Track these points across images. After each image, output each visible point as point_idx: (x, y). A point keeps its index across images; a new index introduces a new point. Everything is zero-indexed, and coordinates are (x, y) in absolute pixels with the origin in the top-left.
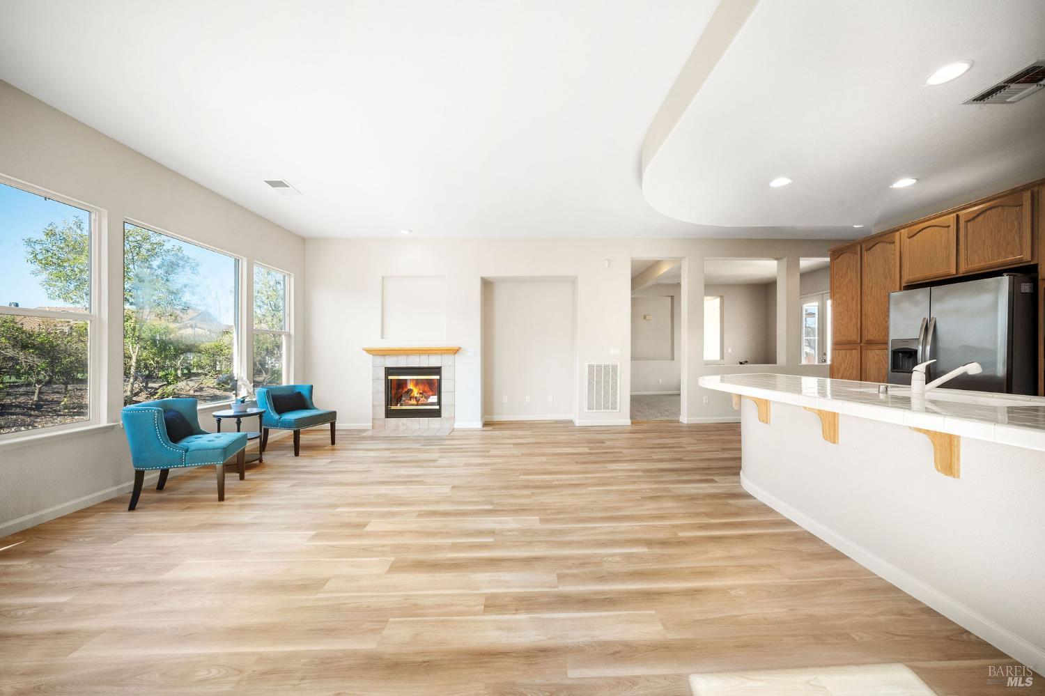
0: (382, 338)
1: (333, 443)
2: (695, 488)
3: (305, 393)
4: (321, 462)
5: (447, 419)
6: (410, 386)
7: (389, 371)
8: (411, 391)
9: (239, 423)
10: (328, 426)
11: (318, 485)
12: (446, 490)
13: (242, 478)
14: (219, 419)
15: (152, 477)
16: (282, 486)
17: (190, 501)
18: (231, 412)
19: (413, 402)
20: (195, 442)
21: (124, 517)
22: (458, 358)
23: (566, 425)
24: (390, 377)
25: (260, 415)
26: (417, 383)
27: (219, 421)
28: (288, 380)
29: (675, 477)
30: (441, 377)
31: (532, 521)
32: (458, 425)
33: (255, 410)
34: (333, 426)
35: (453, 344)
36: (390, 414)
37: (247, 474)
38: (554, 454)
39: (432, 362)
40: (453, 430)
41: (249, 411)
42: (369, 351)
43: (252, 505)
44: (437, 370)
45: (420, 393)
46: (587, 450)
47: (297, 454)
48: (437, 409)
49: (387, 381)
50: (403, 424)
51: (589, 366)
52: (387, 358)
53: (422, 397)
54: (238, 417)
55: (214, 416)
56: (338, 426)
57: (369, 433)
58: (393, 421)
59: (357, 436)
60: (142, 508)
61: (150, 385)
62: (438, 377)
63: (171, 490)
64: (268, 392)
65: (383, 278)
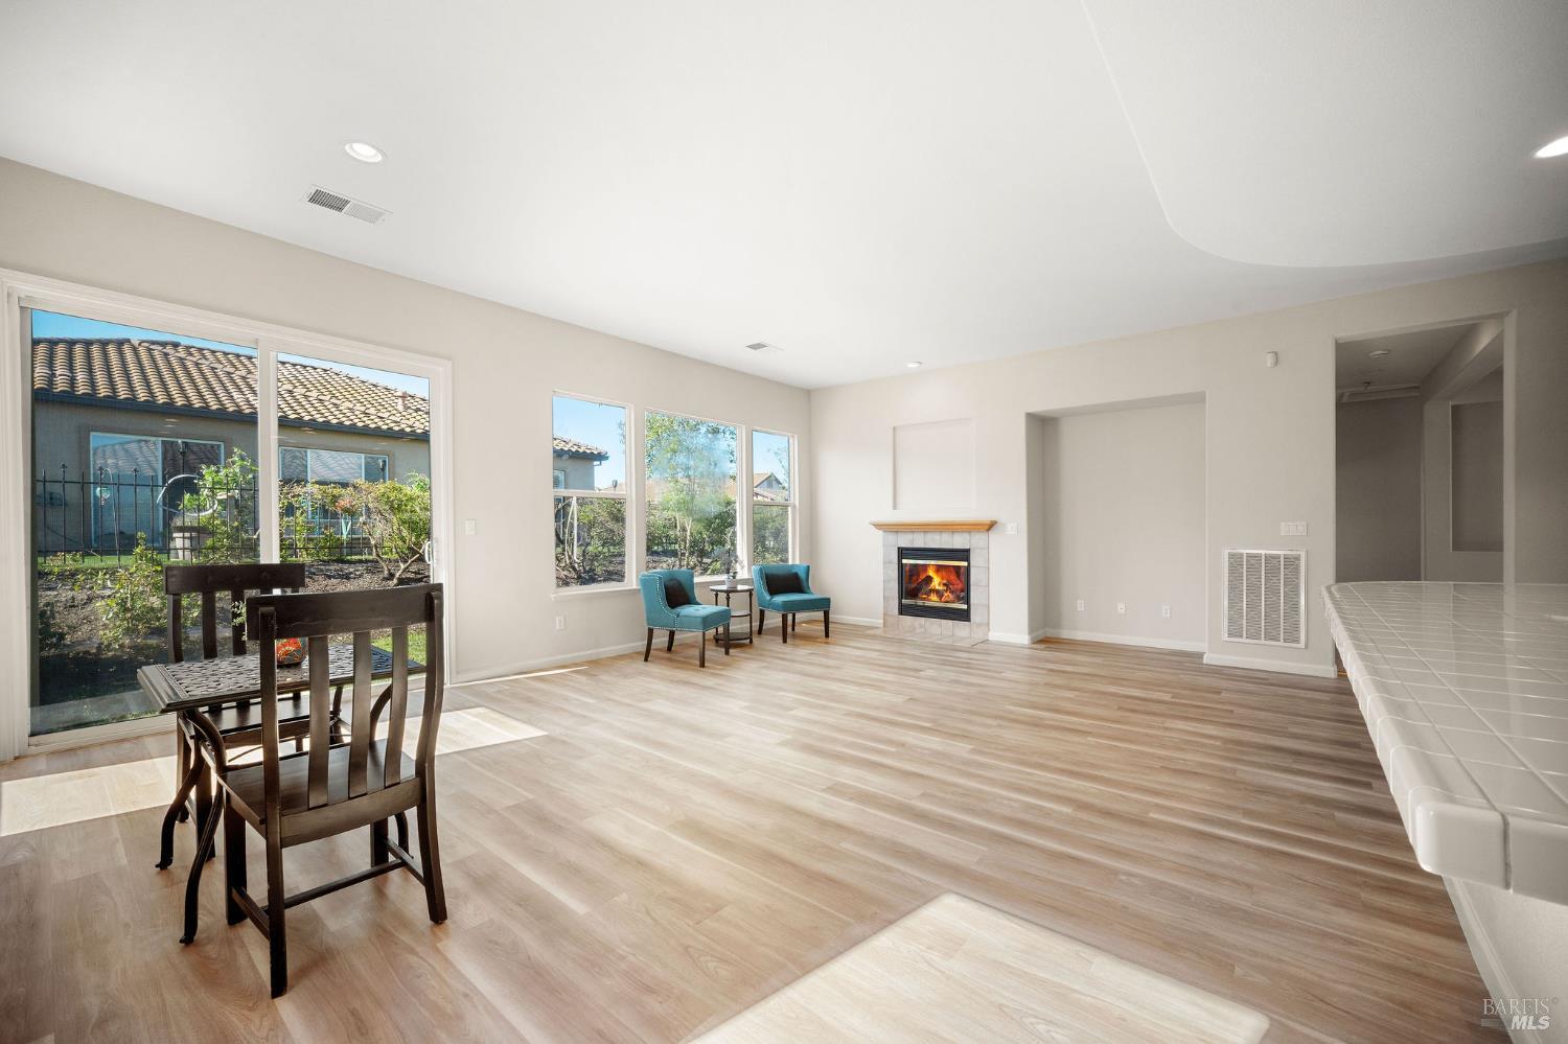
0: (895, 507)
1: (827, 635)
2: (1298, 783)
3: (802, 575)
4: (801, 653)
5: (979, 625)
6: (931, 573)
7: (903, 553)
8: (929, 579)
9: (728, 598)
10: (820, 615)
11: (783, 670)
12: (899, 700)
13: (727, 653)
14: (717, 592)
15: (660, 639)
16: (753, 665)
17: (683, 664)
18: (724, 588)
19: (934, 597)
20: (688, 610)
21: (641, 665)
22: (993, 535)
23: (1189, 661)
24: (904, 561)
25: (750, 591)
26: (939, 569)
27: (717, 595)
28: (795, 559)
29: (1288, 762)
30: (969, 564)
31: (962, 749)
32: (994, 636)
33: (746, 587)
34: (826, 614)
35: (985, 516)
36: (904, 610)
37: (731, 651)
38: (1096, 692)
39: (957, 542)
40: (986, 641)
41: (740, 587)
42: (878, 526)
43: (720, 675)
44: (964, 554)
45: (944, 585)
46: (1167, 697)
47: (785, 641)
48: (963, 610)
49: (901, 566)
50: (921, 626)
51: (1231, 556)
52: (899, 534)
53: (946, 591)
54: (728, 592)
55: (712, 590)
56: (832, 617)
57: (878, 632)
58: (908, 620)
59: (858, 632)
60: (651, 662)
61: (705, 560)
62: (965, 564)
63: (676, 652)
64: (761, 569)
65: (894, 428)
